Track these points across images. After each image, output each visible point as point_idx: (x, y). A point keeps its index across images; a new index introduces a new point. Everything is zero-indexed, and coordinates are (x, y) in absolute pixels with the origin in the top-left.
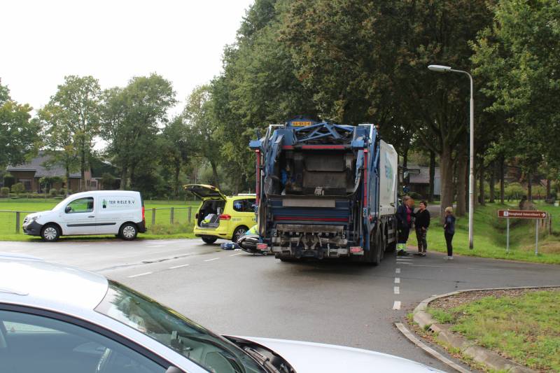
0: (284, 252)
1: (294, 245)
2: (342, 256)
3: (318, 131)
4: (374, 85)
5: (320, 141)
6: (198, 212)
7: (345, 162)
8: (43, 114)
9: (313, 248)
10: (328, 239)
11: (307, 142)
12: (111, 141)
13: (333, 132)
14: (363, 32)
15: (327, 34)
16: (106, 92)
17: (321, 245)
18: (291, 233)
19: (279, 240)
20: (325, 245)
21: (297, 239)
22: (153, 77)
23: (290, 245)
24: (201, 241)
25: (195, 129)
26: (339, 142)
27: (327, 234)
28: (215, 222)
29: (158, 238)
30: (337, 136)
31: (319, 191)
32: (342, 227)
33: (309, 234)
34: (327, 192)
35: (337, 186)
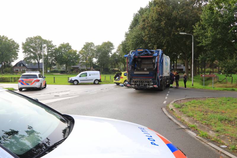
0: (135, 87)
1: (137, 85)
2: (151, 88)
3: (145, 52)
4: (165, 40)
5: (146, 55)
6: (114, 76)
7: (153, 61)
8: (80, 52)
9: (143, 85)
10: (147, 83)
11: (142, 55)
12: (98, 59)
13: (149, 52)
14: (162, 26)
15: (152, 26)
16: (96, 46)
18: (137, 81)
19: (133, 83)
20: (146, 85)
21: (138, 83)
22: (108, 42)
24: (115, 84)
25: (119, 56)
26: (151, 55)
27: (147, 81)
28: (119, 79)
29: (105, 84)
30: (150, 53)
31: (145, 69)
32: (151, 80)
33: (142, 82)
34: (147, 69)
35: (151, 68)
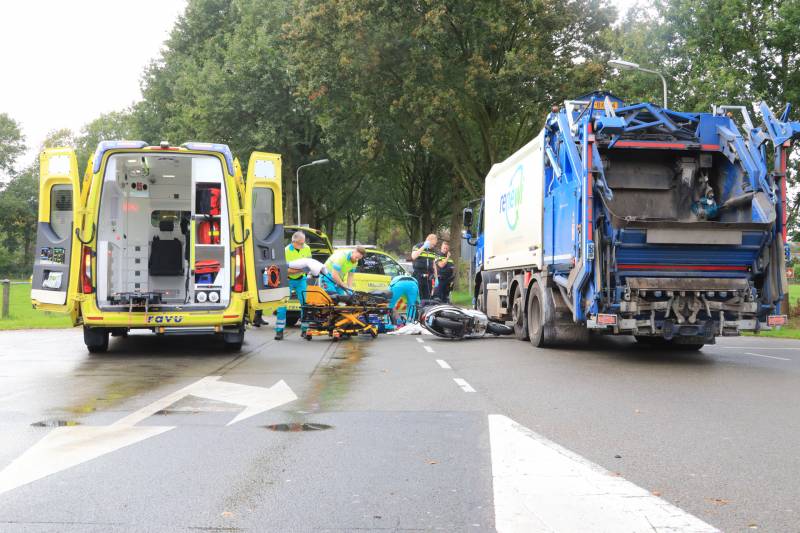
0: (640, 328)
1: (660, 315)
3: (638, 118)
7: (680, 173)
9: (692, 319)
10: (720, 304)
17: (710, 315)
18: (658, 294)
19: (634, 307)
20: (716, 315)
21: (663, 304)
23: (653, 316)
27: (723, 294)
30: (672, 127)
33: (690, 295)
